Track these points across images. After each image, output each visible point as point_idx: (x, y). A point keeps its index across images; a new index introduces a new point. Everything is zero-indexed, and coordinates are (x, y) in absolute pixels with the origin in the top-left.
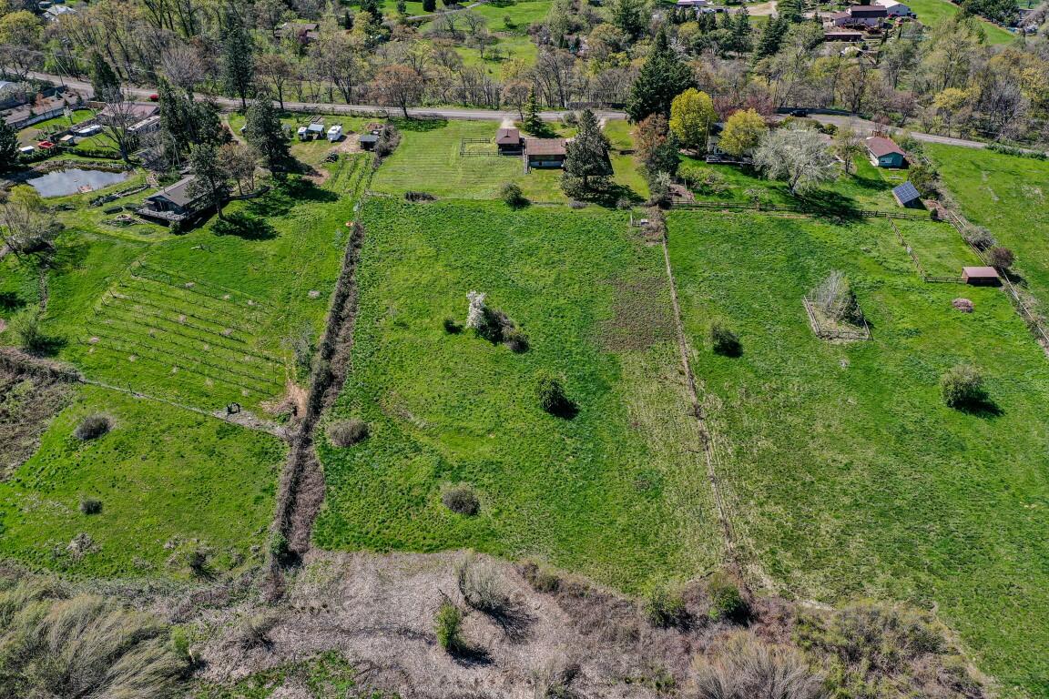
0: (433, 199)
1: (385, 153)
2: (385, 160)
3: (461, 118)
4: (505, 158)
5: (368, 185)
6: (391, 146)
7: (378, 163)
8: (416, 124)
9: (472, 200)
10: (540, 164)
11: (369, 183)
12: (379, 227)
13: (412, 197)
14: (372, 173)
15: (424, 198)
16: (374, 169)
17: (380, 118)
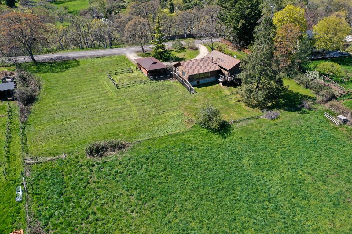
0: (124, 146)
1: (30, 100)
2: (34, 107)
3: (90, 57)
4: (160, 83)
5: (25, 149)
6: (34, 91)
7: (25, 113)
8: (47, 67)
9: (171, 136)
10: (198, 82)
11: (24, 143)
12: (72, 220)
13: (98, 151)
14: (24, 128)
15: (114, 147)
16: (23, 122)
17: (7, 66)
